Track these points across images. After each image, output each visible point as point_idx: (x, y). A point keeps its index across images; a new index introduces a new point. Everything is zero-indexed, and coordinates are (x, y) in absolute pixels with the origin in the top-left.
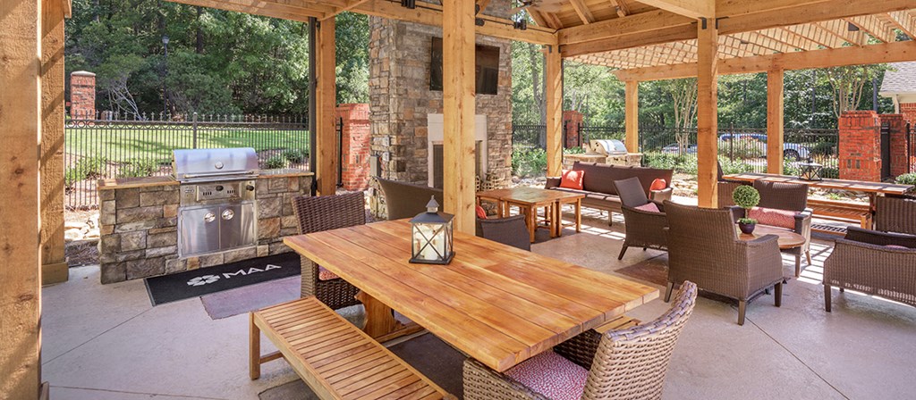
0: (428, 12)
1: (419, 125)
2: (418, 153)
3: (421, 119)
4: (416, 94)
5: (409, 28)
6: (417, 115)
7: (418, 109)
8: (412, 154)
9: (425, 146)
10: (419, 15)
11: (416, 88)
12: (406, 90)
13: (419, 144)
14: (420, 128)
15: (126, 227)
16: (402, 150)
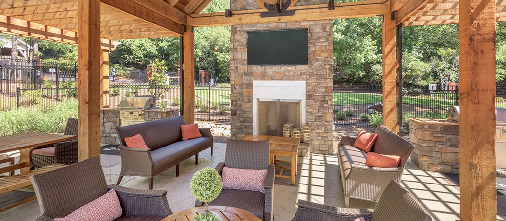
0: (246, 16)
1: (246, 88)
2: (245, 106)
3: (247, 85)
4: (244, 69)
5: (238, 29)
6: (245, 82)
7: (245, 78)
8: (241, 105)
9: (250, 101)
10: (240, 19)
11: (244, 65)
12: (237, 67)
13: (246, 100)
14: (246, 90)
15: (107, 124)
16: (234, 103)
